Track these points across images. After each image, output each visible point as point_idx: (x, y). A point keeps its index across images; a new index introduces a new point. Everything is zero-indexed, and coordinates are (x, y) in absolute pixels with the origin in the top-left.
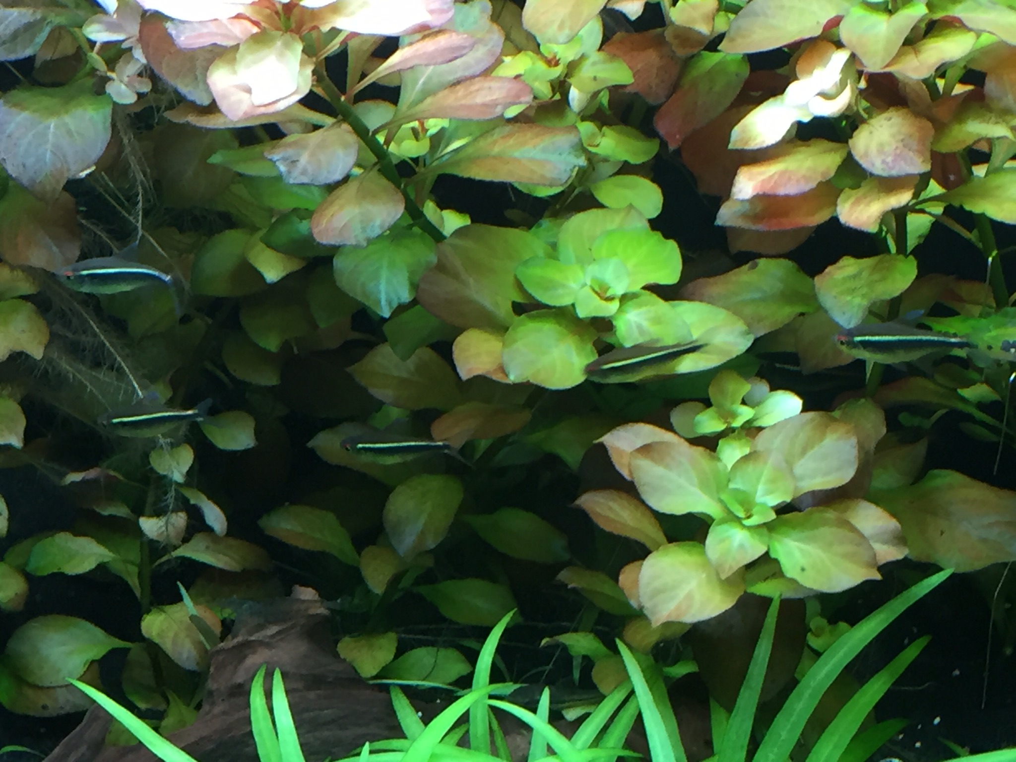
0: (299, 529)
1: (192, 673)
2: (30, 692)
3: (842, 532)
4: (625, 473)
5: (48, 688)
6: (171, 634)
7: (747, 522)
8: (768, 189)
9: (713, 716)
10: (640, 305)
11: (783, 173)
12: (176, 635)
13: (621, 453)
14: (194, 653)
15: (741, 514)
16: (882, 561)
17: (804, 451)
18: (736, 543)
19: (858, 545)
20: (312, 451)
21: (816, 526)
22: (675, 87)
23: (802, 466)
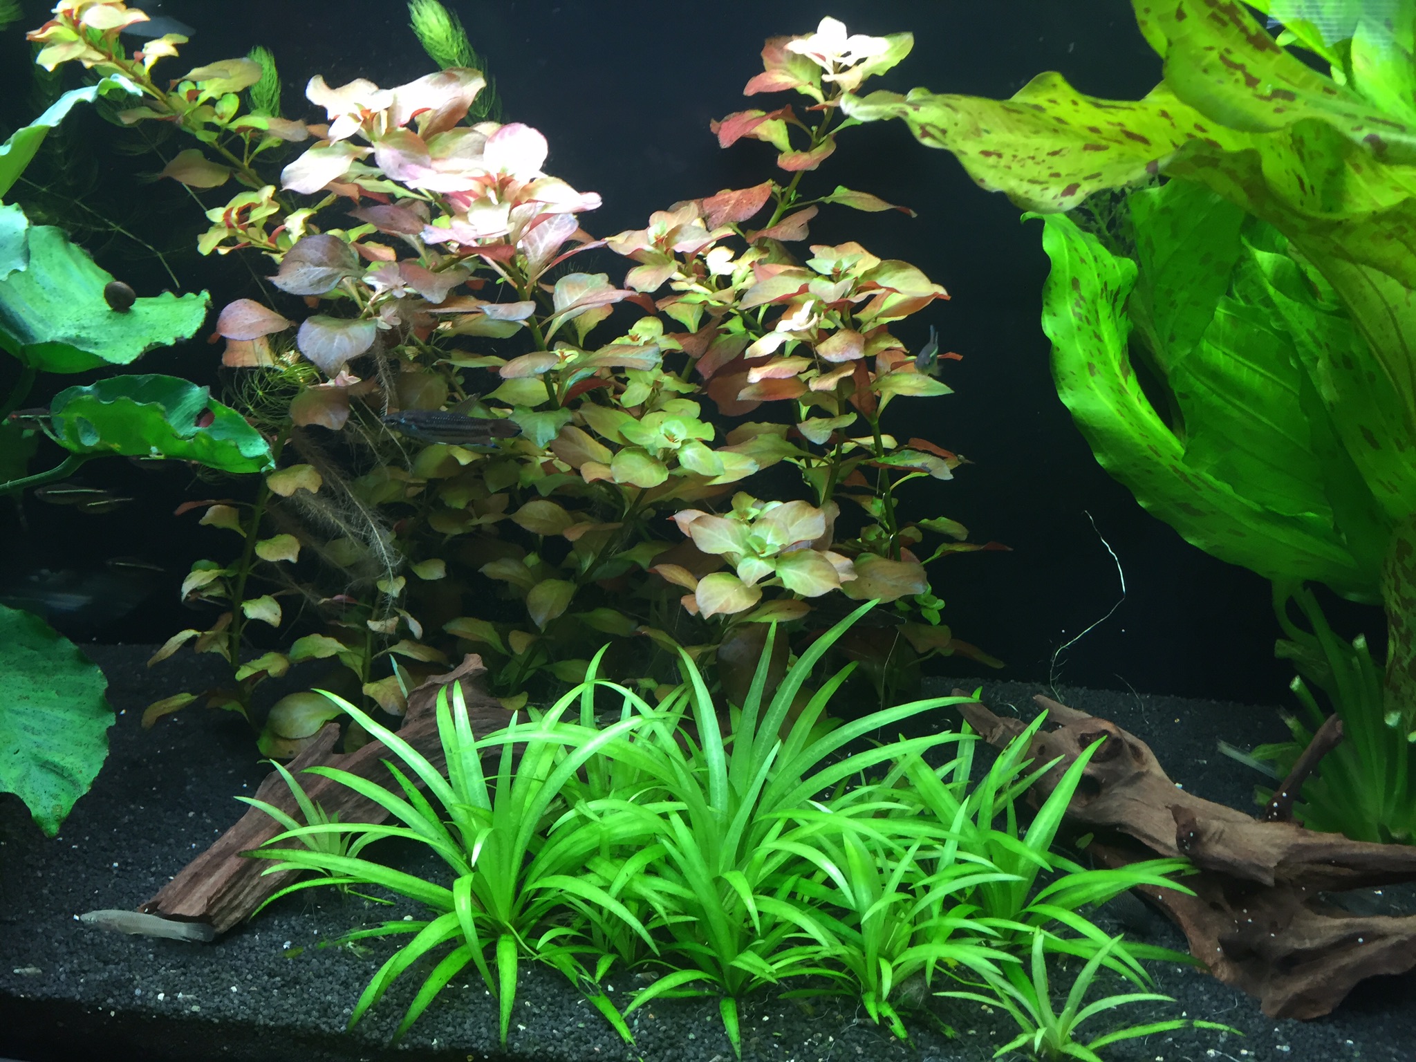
0: (469, 631)
1: (396, 717)
2: (281, 743)
3: (819, 562)
4: (687, 534)
5: (295, 739)
6: (382, 693)
7: (762, 555)
8: (769, 376)
9: (731, 711)
10: (693, 447)
11: (776, 369)
12: (385, 694)
13: (683, 524)
14: (397, 704)
15: (758, 550)
16: (842, 580)
17: (793, 522)
18: (756, 568)
19: (829, 570)
20: (482, 574)
21: (803, 560)
22: (707, 349)
23: (792, 530)
